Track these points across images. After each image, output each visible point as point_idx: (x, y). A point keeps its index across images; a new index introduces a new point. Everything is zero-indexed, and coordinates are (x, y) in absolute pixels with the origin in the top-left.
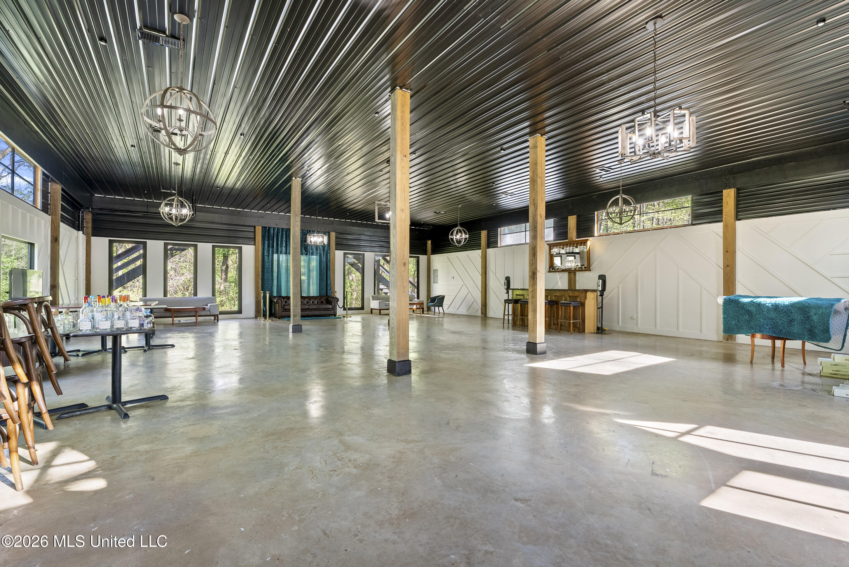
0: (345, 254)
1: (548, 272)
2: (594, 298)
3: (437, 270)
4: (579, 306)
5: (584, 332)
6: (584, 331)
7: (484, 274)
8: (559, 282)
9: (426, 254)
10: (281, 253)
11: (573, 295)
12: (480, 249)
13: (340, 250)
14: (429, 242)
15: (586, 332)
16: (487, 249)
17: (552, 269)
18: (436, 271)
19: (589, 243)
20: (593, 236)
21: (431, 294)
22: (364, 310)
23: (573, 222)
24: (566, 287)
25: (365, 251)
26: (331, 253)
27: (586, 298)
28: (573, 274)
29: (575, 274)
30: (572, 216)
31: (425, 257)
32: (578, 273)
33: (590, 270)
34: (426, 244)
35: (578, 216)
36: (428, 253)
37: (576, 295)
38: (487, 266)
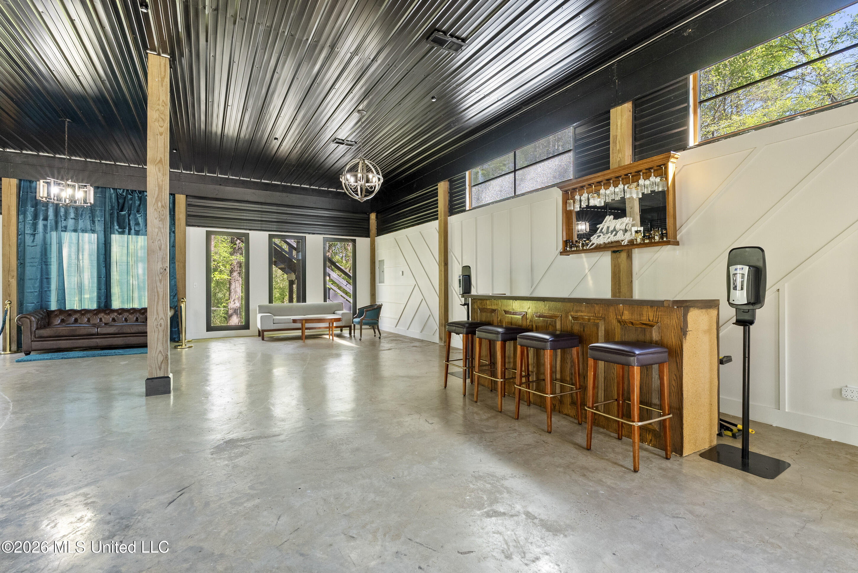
0: (208, 234)
1: (561, 253)
2: (709, 331)
3: (383, 260)
4: (661, 364)
5: (681, 454)
6: (679, 450)
7: (443, 264)
8: (589, 278)
9: (368, 236)
10: (65, 229)
11: (635, 318)
12: (437, 219)
13: (198, 226)
14: (373, 216)
15: (686, 453)
16: (449, 218)
17: (571, 247)
18: (382, 262)
19: (672, 168)
20: (684, 148)
21: (376, 300)
22: (249, 329)
23: (624, 121)
24: (607, 294)
25: (250, 230)
26: (176, 232)
27: (683, 331)
28: (624, 255)
29: (630, 257)
30: (619, 108)
31: (368, 240)
32: (637, 254)
33: (677, 243)
34: (368, 219)
35: (635, 106)
36: (371, 234)
37: (644, 319)
38: (449, 250)
